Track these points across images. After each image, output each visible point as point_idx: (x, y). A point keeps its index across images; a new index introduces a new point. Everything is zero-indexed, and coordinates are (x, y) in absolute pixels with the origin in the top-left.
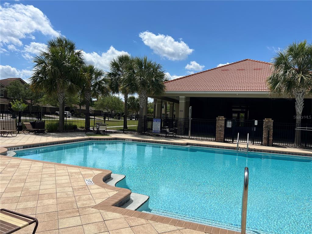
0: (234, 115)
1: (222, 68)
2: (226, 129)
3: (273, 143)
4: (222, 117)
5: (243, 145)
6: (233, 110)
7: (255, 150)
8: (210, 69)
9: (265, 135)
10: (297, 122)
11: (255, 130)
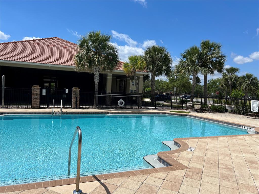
0: (45, 84)
1: (34, 42)
2: (41, 97)
3: (79, 106)
4: (37, 86)
5: (57, 109)
6: (44, 80)
7: (67, 113)
8: (19, 41)
9: (73, 100)
10: (96, 90)
11: (66, 97)
